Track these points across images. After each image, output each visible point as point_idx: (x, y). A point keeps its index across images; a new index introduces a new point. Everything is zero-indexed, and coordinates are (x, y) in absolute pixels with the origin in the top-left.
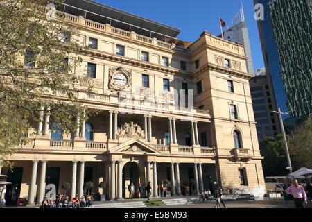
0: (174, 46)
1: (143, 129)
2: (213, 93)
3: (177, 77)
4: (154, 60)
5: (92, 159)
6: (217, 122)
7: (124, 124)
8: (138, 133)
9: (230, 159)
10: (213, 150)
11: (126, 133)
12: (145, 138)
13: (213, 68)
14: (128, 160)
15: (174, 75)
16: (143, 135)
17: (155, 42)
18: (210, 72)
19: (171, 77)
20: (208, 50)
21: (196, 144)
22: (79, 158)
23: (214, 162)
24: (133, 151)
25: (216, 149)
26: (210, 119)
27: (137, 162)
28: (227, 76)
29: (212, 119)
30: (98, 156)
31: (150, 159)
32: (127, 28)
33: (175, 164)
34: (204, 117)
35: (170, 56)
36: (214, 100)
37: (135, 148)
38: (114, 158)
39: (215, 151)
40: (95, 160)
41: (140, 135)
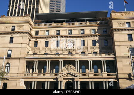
0: (98, 22)
1: (75, 66)
2: (116, 43)
3: (100, 38)
4: (87, 32)
5: (52, 80)
6: (118, 59)
7: (65, 65)
8: (72, 68)
9: (127, 79)
10: (116, 74)
11: (66, 69)
12: (75, 70)
13: (115, 30)
14: (67, 80)
15: (99, 37)
16: (74, 69)
17: (88, 23)
18: (114, 32)
19: (97, 39)
20: (113, 21)
21: (105, 71)
22: (47, 80)
23: (116, 80)
24: (68, 76)
25: (118, 74)
26: (114, 58)
27: (71, 81)
28: (127, 32)
29: (115, 58)
30: (55, 79)
31: (76, 80)
32: (73, 21)
33: (91, 82)
34: (110, 57)
35: (96, 28)
36: (116, 47)
37: (69, 75)
38: (59, 80)
39: (117, 75)
40: (53, 80)
41: (73, 69)
